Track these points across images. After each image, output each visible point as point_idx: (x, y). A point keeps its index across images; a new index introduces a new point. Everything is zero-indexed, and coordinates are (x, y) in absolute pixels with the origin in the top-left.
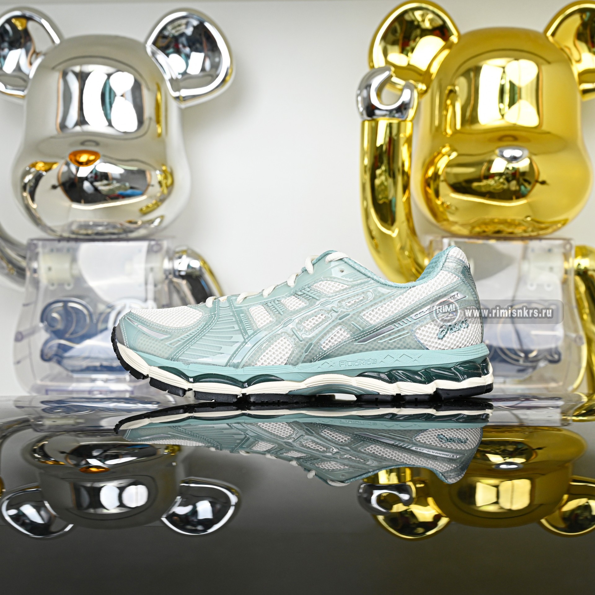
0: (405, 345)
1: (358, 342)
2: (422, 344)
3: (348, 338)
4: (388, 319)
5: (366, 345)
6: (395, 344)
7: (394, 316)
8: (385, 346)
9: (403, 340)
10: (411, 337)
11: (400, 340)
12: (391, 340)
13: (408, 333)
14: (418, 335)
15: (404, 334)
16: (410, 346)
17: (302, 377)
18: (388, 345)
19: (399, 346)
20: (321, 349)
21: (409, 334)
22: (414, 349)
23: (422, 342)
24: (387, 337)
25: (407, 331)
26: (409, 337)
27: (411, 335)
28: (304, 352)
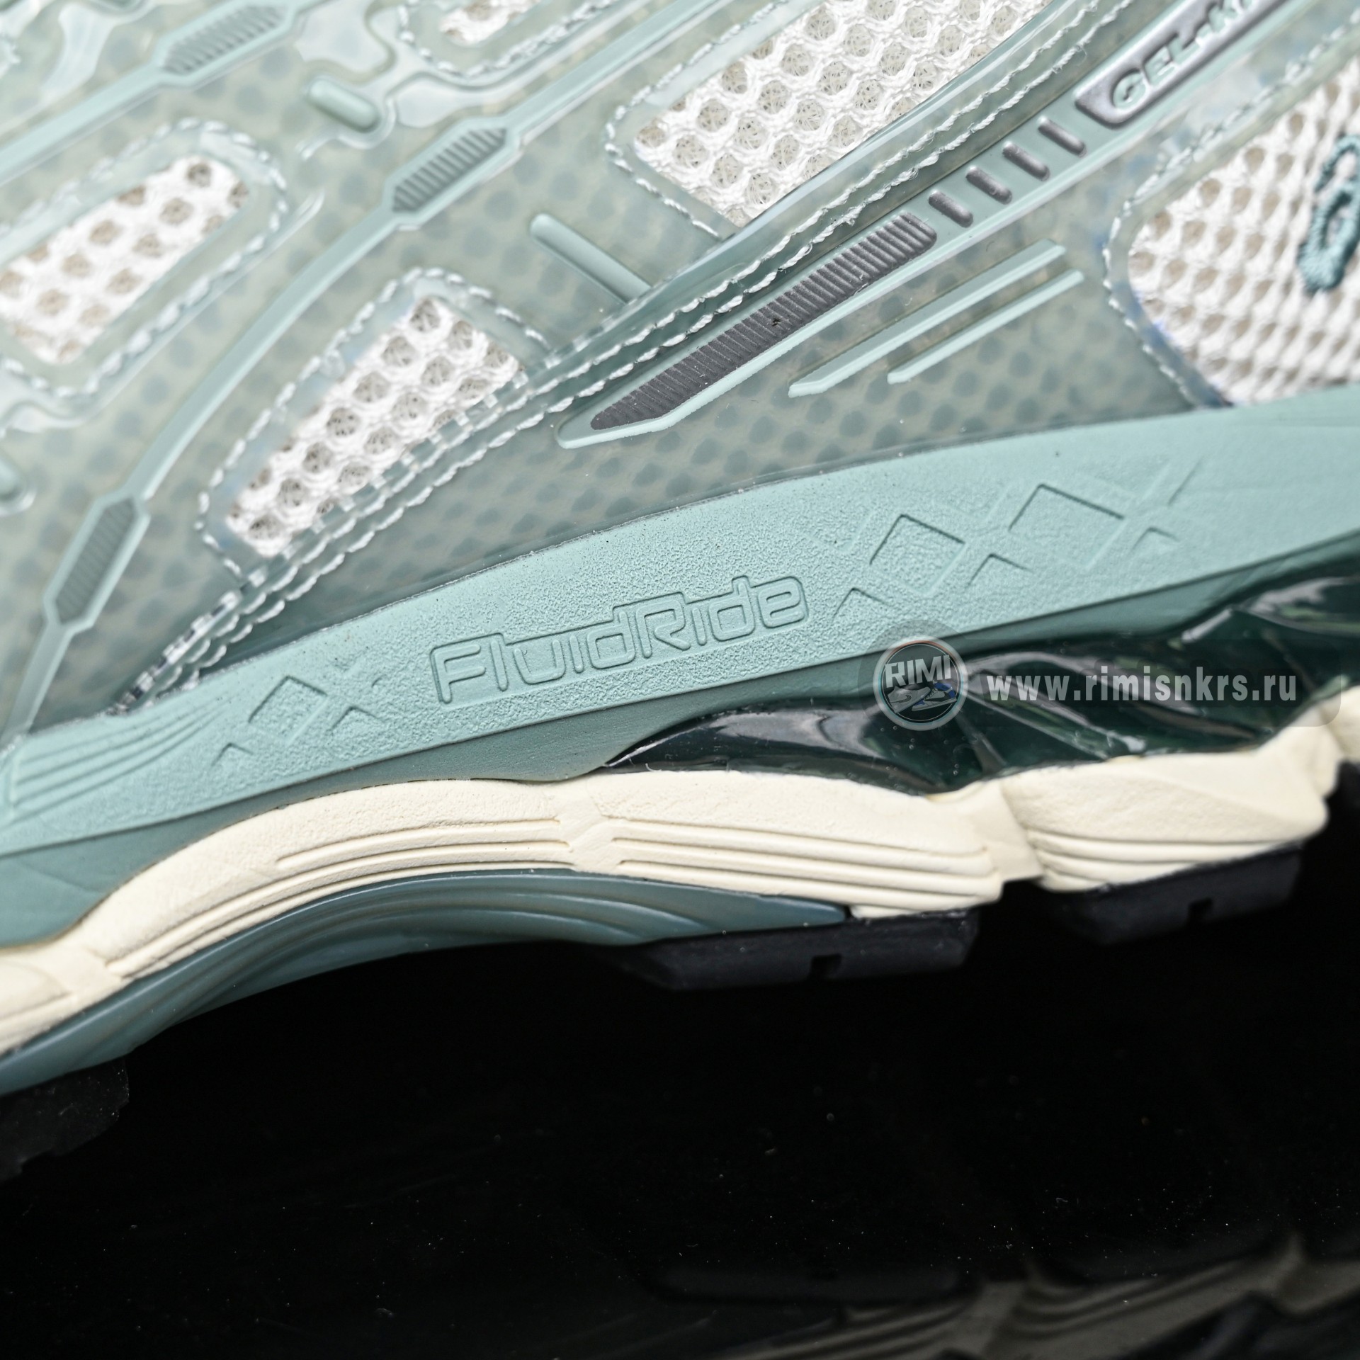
0: (1029, 387)
1: (601, 424)
2: (1175, 357)
3: (506, 393)
4: (888, 150)
5: (669, 438)
6: (942, 393)
7: (938, 118)
8: (855, 425)
9: (1018, 342)
10: (1089, 308)
11: (990, 346)
12: (902, 357)
13: (1058, 269)
14: (1144, 284)
15: (1023, 289)
16: (1074, 396)
17: (62, 886)
18: (884, 414)
19: (974, 406)
20: (233, 547)
21: (1074, 278)
22: (1110, 415)
23: (1181, 337)
24: (872, 336)
25: (1056, 252)
26: (1065, 308)
27: (1089, 287)
28: (51, 613)
